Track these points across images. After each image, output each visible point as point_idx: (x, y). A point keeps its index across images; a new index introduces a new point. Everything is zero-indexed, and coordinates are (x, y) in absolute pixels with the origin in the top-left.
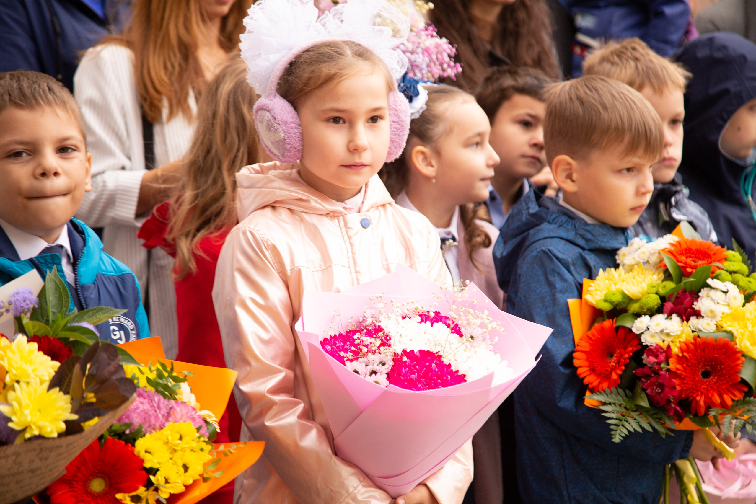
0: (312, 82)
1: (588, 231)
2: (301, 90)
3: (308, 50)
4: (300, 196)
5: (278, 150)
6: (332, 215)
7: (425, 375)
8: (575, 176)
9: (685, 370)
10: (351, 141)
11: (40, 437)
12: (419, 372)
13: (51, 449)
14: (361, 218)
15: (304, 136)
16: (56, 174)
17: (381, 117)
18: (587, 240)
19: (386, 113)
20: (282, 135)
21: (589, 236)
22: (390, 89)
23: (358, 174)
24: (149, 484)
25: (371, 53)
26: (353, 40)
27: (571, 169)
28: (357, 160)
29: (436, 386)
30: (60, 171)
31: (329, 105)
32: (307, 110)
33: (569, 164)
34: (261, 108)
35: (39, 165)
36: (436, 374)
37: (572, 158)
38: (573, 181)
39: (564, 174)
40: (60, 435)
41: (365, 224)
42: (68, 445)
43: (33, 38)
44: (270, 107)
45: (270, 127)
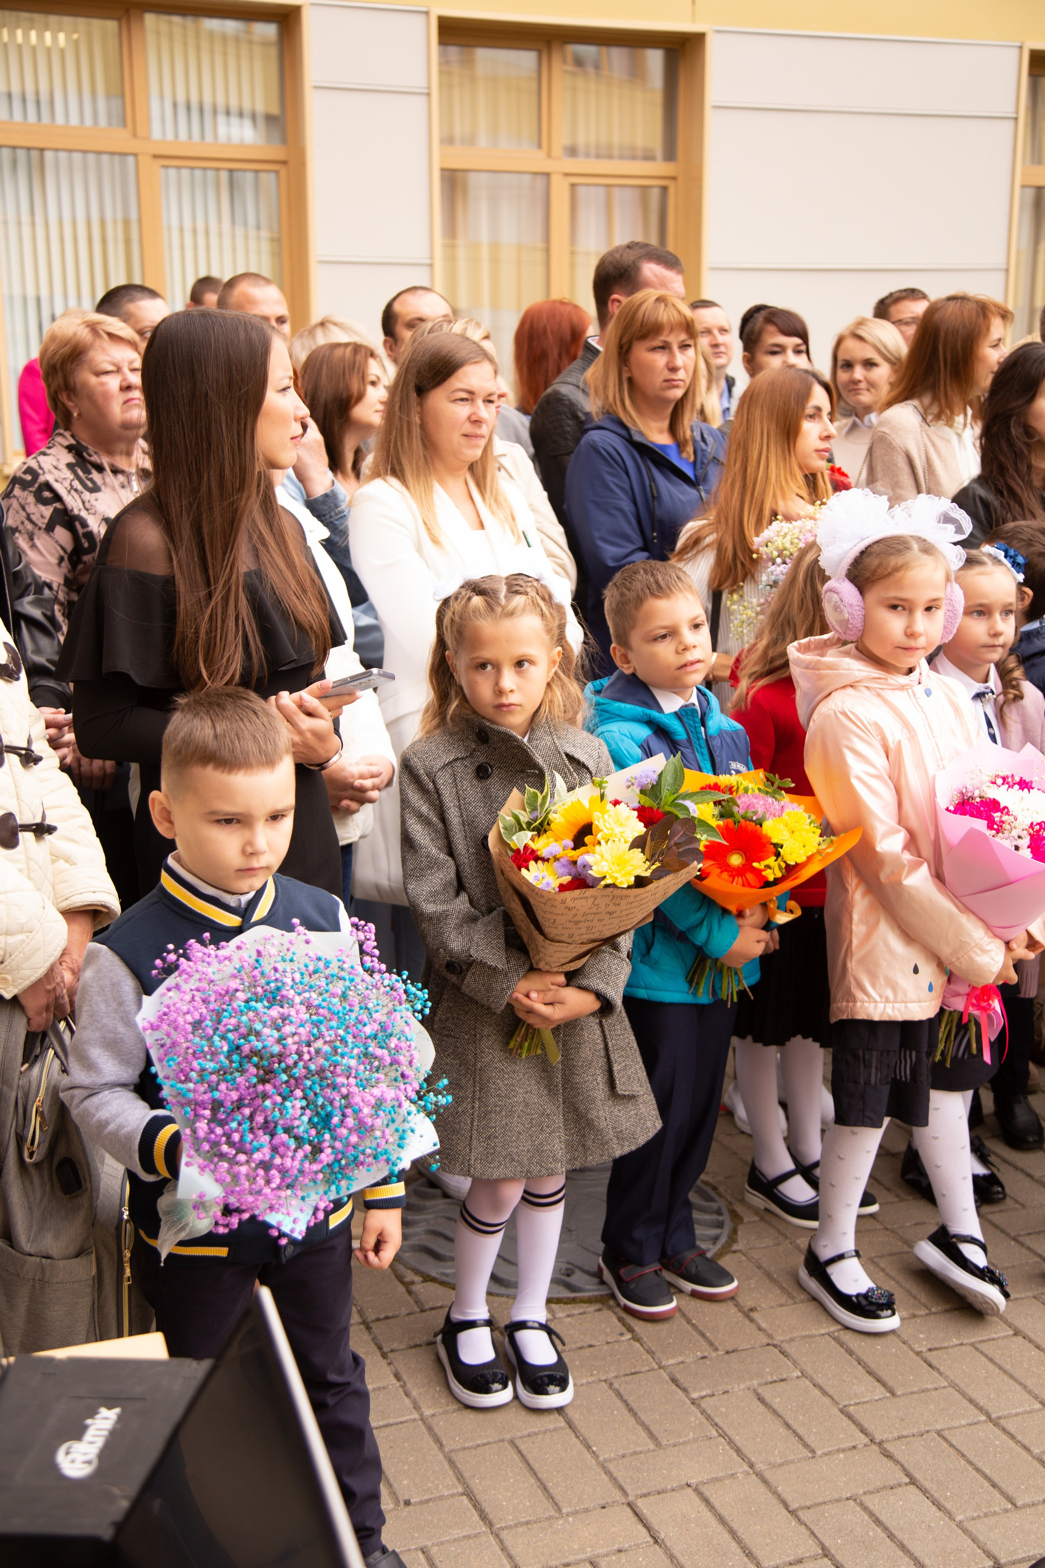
0: (879, 571)
2: (868, 578)
3: (877, 542)
4: (877, 676)
5: (841, 628)
6: (902, 688)
10: (908, 627)
11: (613, 886)
13: (622, 898)
17: (938, 607)
19: (943, 603)
20: (847, 615)
22: (948, 579)
23: (914, 657)
25: (936, 549)
26: (920, 535)
28: (912, 643)
31: (892, 594)
32: (873, 595)
34: (831, 590)
35: (681, 643)
40: (629, 887)
42: (636, 896)
43: (635, 503)
44: (839, 589)
45: (836, 608)
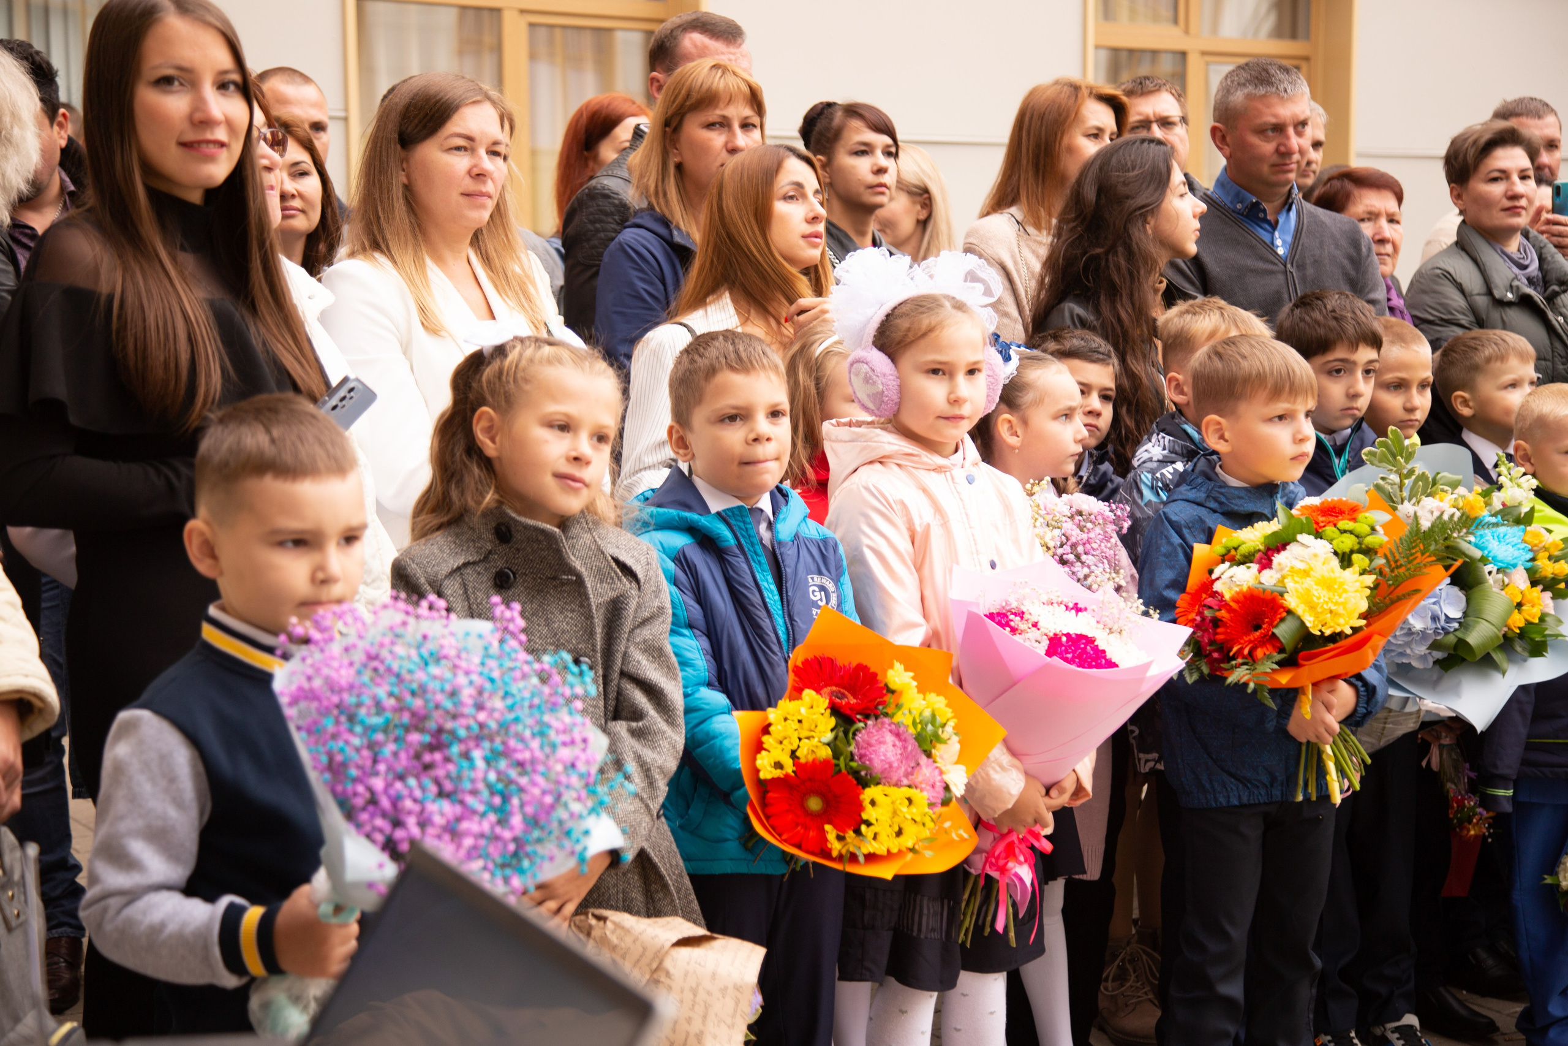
0: (911, 333)
1: (1222, 494)
2: (899, 343)
3: (905, 303)
4: (910, 451)
5: (874, 403)
7: (1080, 656)
8: (1227, 435)
9: (1231, 620)
12: (1074, 652)
14: (966, 474)
15: (902, 389)
16: (768, 439)
17: (979, 370)
18: (1221, 503)
19: (984, 367)
20: (881, 387)
21: (1223, 499)
23: (956, 427)
24: (858, 832)
25: (968, 307)
27: (1221, 429)
28: (955, 411)
29: (1090, 667)
30: (772, 436)
31: (929, 357)
32: (906, 361)
33: (1219, 423)
34: (857, 361)
36: (1090, 657)
37: (1220, 416)
38: (1226, 441)
39: (1217, 436)
41: (970, 480)
44: (868, 359)
45: (867, 380)
